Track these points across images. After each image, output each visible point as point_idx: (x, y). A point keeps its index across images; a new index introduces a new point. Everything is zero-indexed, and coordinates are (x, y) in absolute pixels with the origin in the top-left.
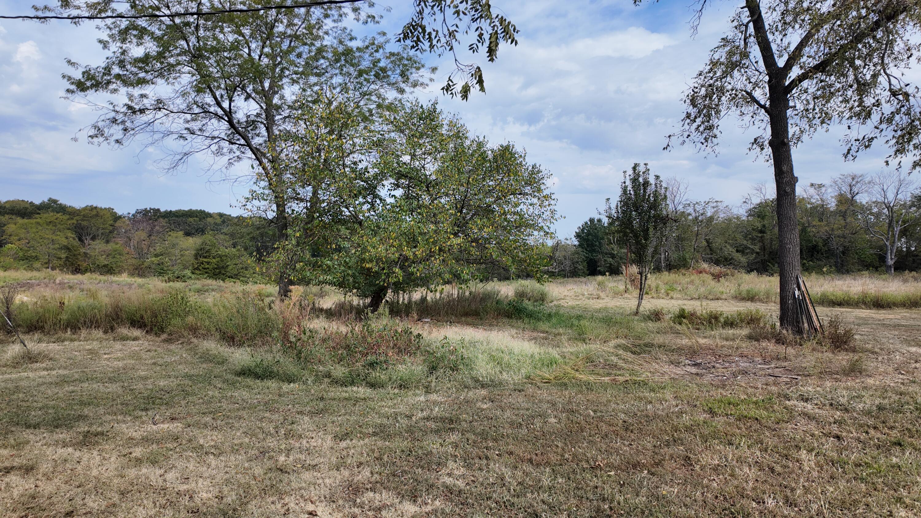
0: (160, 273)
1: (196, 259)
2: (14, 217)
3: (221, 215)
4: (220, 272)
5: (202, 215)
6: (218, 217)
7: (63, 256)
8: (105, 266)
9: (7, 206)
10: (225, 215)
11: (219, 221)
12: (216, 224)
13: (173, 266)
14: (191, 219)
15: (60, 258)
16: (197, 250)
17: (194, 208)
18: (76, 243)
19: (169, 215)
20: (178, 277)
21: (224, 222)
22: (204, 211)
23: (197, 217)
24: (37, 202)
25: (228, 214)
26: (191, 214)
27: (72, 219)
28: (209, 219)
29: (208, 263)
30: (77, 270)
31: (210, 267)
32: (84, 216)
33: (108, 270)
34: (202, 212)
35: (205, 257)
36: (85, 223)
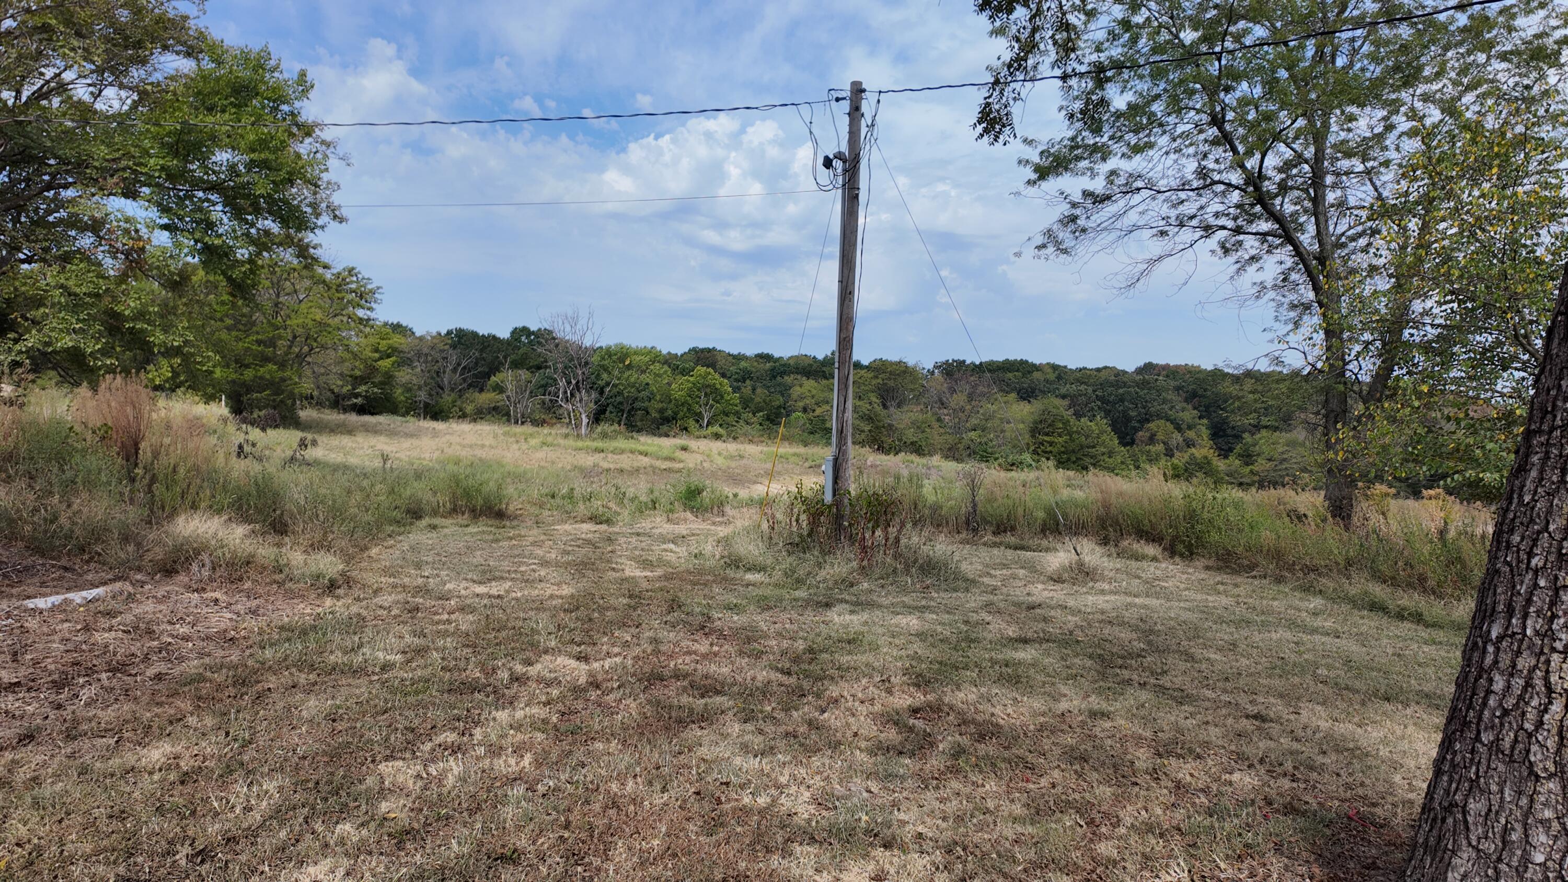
0: (982, 456)
1: (1033, 436)
2: (799, 377)
3: (1055, 367)
4: (1069, 460)
5: (1023, 367)
6: (1050, 370)
7: (867, 428)
8: (912, 443)
9: (792, 362)
10: (1059, 366)
11: (1052, 376)
12: (1047, 381)
13: (1000, 446)
14: (1010, 375)
15: (863, 431)
16: (1035, 422)
17: (1011, 358)
18: (879, 409)
19: (979, 369)
20: (1013, 465)
21: (1059, 378)
22: (1027, 361)
23: (1018, 371)
24: (820, 357)
25: (1062, 364)
26: (1008, 366)
27: (877, 377)
28: (1036, 375)
29: (1051, 444)
30: (882, 449)
31: (1055, 450)
32: (891, 373)
33: (918, 449)
34: (1023, 363)
35: (1047, 434)
36: (891, 383)
